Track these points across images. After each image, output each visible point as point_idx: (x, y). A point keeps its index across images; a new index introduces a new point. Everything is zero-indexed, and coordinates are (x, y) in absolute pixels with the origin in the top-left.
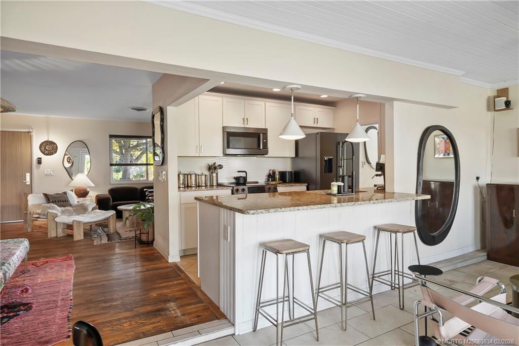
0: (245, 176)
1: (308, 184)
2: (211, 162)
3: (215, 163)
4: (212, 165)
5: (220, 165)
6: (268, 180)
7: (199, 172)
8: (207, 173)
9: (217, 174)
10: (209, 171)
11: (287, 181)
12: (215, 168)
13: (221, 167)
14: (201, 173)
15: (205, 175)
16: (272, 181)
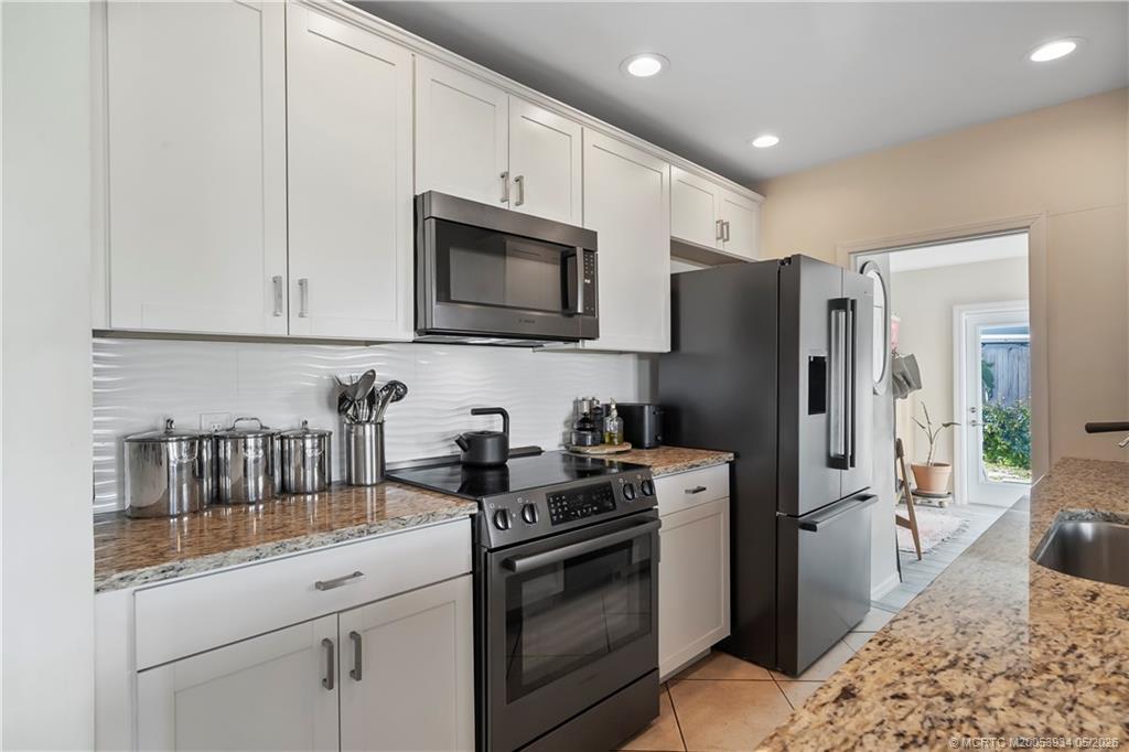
0: (500, 429)
1: (736, 456)
2: (349, 366)
3: (370, 377)
4: (355, 386)
5: (392, 385)
6: (581, 442)
7: (282, 421)
8: (327, 421)
9: (380, 426)
10: (342, 411)
11: (647, 441)
12: (372, 399)
13: (396, 390)
14: (297, 424)
15: (322, 436)
16: (595, 444)
